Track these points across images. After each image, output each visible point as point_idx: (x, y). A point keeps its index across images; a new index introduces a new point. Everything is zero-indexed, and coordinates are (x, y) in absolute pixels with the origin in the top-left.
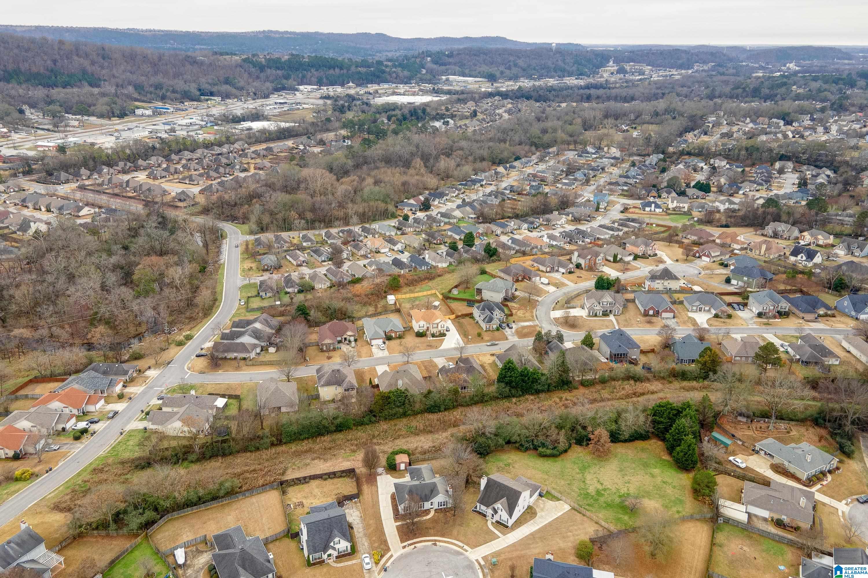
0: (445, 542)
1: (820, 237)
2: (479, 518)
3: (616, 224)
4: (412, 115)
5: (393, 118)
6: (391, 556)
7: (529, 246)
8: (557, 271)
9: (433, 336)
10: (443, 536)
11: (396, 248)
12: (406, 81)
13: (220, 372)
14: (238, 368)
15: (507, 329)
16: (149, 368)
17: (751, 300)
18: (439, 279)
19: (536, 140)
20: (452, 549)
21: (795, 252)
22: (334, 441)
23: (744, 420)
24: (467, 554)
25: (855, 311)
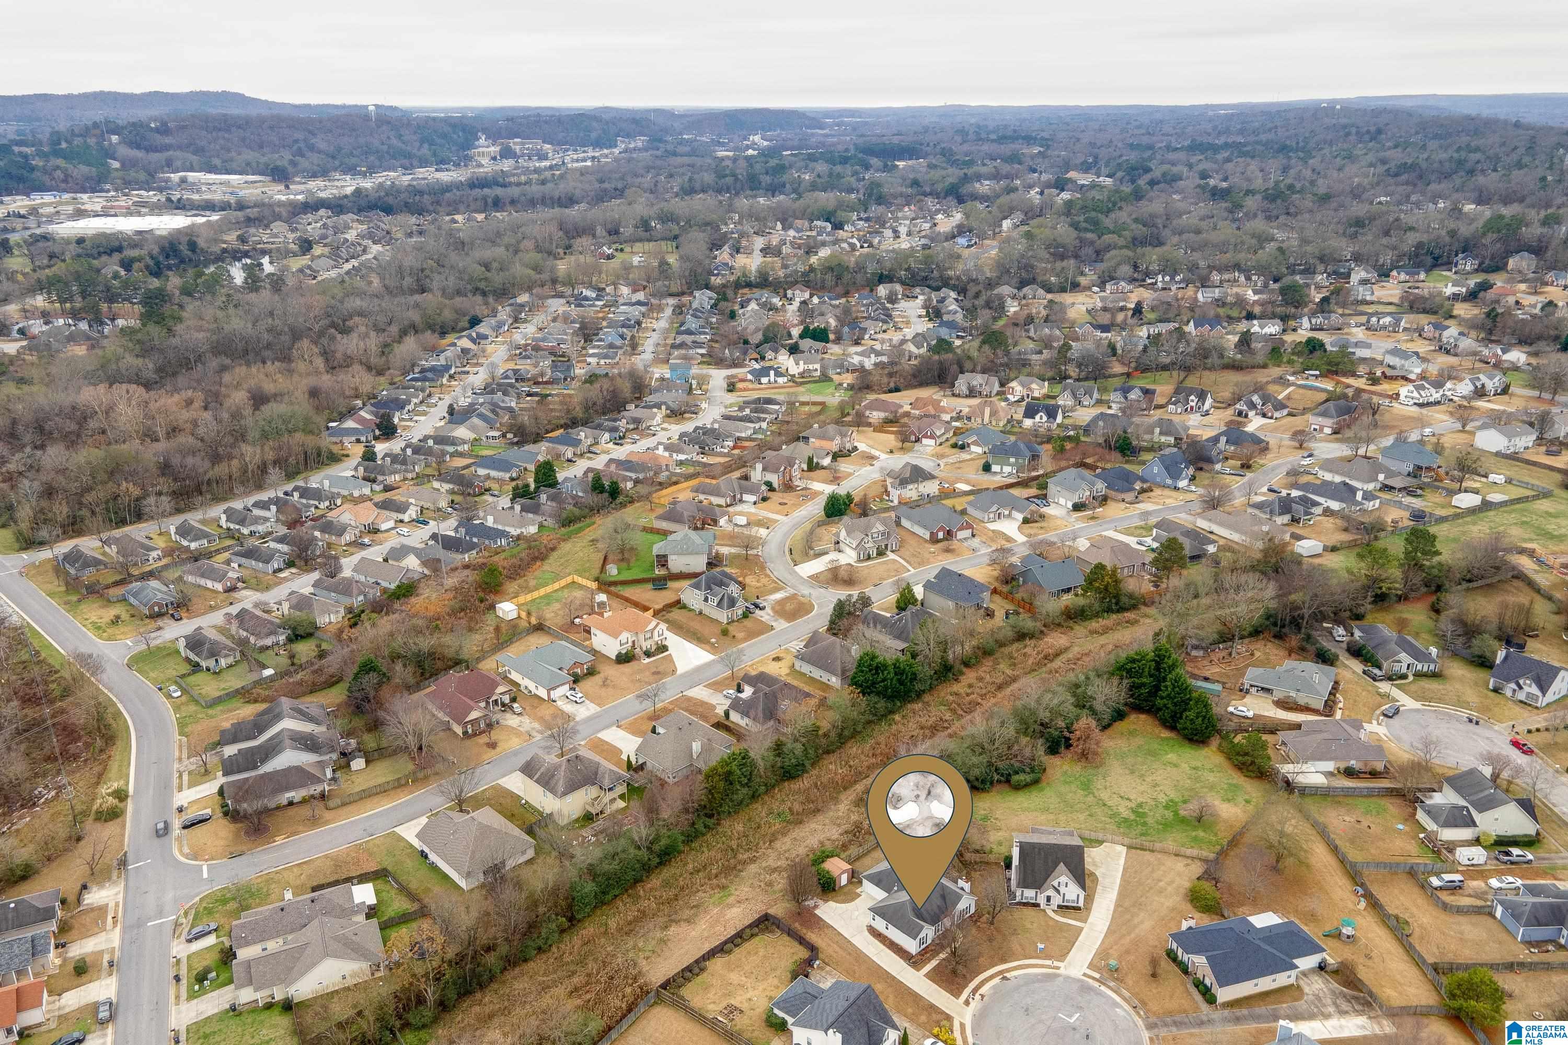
0: (1015, 968)
1: (1034, 386)
2: (1029, 912)
3: (747, 411)
4: (167, 257)
5: (136, 266)
6: (962, 1026)
7: (650, 469)
8: (741, 501)
9: (648, 654)
10: (1003, 960)
11: (406, 518)
12: (93, 186)
13: (279, 840)
14: (314, 821)
15: (757, 611)
16: (84, 887)
17: (1052, 488)
18: (555, 554)
19: (482, 285)
20: (1036, 975)
21: (1030, 412)
22: (666, 884)
23: (1201, 653)
24: (1062, 971)
25: (1171, 477)
